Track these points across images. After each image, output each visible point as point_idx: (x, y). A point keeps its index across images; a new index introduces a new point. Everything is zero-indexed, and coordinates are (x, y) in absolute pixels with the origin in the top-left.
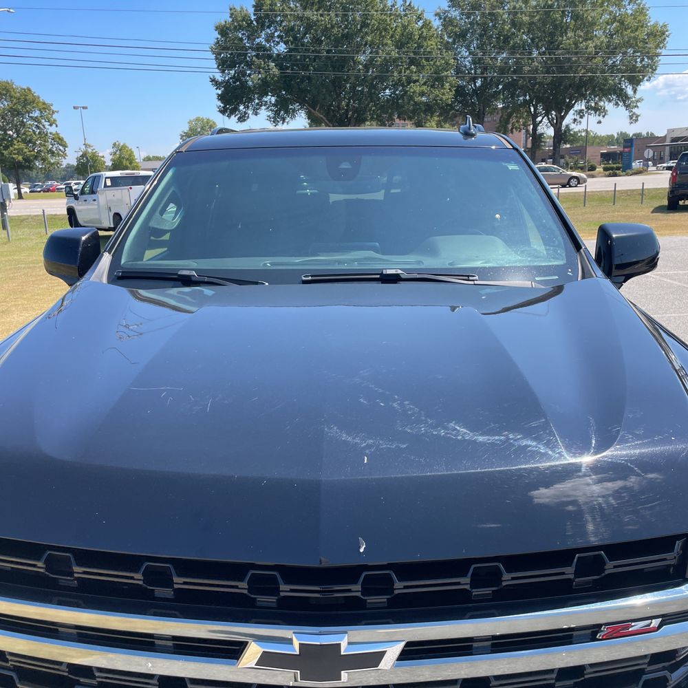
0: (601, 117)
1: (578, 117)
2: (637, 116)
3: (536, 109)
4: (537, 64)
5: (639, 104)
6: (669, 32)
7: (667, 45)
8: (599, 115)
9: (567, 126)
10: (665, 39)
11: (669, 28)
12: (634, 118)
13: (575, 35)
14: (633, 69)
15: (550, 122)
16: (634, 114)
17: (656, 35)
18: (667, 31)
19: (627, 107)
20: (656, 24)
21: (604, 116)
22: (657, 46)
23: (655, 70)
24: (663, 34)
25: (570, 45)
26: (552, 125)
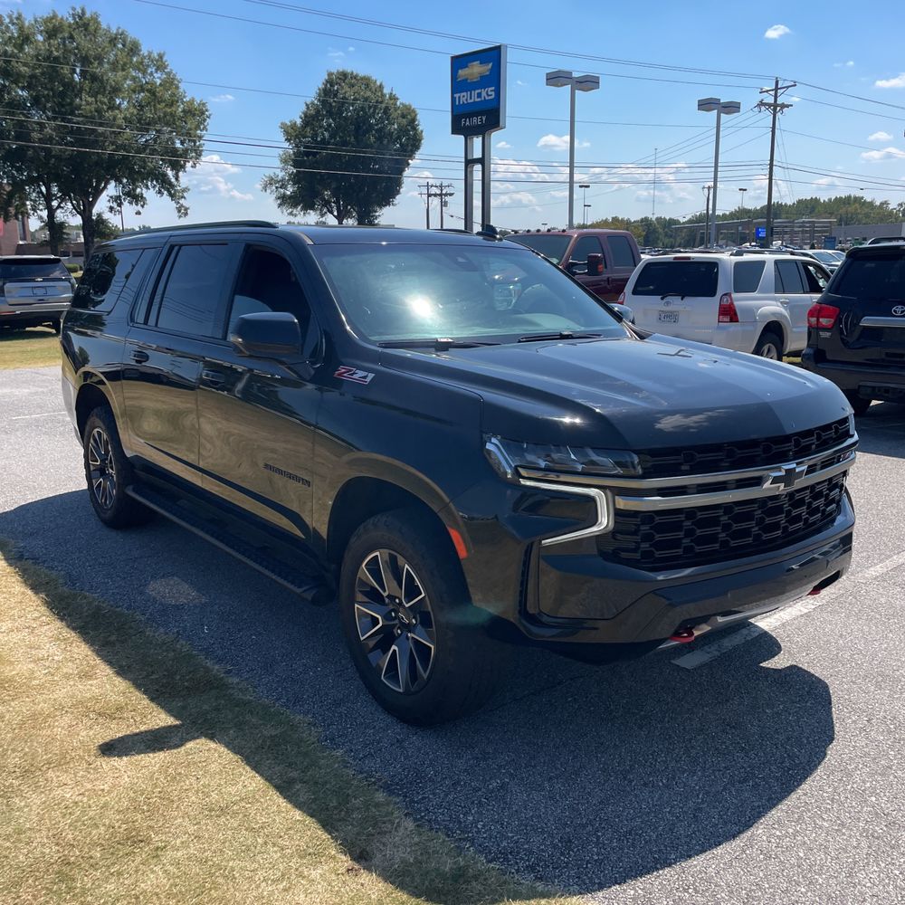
0: (139, 208)
1: (115, 205)
2: (186, 209)
3: (48, 189)
4: (50, 131)
5: (185, 194)
6: (210, 112)
7: (208, 127)
8: (137, 205)
9: (99, 215)
10: (205, 120)
11: (208, 106)
12: (184, 212)
13: (96, 101)
14: (174, 152)
15: (74, 208)
16: (182, 206)
17: (194, 115)
18: (207, 111)
19: (172, 196)
20: (193, 100)
21: (143, 206)
22: (198, 127)
23: (200, 156)
24: (203, 113)
25: (91, 112)
26: (78, 213)
